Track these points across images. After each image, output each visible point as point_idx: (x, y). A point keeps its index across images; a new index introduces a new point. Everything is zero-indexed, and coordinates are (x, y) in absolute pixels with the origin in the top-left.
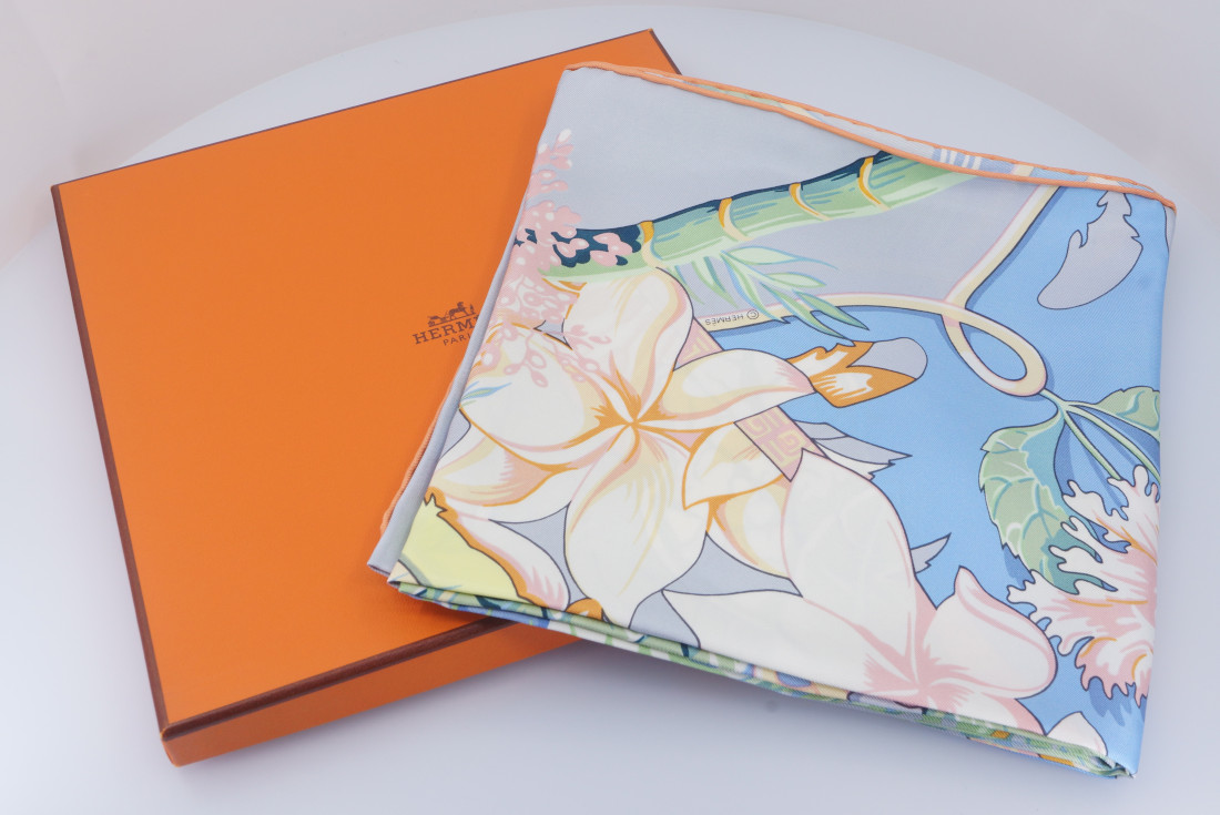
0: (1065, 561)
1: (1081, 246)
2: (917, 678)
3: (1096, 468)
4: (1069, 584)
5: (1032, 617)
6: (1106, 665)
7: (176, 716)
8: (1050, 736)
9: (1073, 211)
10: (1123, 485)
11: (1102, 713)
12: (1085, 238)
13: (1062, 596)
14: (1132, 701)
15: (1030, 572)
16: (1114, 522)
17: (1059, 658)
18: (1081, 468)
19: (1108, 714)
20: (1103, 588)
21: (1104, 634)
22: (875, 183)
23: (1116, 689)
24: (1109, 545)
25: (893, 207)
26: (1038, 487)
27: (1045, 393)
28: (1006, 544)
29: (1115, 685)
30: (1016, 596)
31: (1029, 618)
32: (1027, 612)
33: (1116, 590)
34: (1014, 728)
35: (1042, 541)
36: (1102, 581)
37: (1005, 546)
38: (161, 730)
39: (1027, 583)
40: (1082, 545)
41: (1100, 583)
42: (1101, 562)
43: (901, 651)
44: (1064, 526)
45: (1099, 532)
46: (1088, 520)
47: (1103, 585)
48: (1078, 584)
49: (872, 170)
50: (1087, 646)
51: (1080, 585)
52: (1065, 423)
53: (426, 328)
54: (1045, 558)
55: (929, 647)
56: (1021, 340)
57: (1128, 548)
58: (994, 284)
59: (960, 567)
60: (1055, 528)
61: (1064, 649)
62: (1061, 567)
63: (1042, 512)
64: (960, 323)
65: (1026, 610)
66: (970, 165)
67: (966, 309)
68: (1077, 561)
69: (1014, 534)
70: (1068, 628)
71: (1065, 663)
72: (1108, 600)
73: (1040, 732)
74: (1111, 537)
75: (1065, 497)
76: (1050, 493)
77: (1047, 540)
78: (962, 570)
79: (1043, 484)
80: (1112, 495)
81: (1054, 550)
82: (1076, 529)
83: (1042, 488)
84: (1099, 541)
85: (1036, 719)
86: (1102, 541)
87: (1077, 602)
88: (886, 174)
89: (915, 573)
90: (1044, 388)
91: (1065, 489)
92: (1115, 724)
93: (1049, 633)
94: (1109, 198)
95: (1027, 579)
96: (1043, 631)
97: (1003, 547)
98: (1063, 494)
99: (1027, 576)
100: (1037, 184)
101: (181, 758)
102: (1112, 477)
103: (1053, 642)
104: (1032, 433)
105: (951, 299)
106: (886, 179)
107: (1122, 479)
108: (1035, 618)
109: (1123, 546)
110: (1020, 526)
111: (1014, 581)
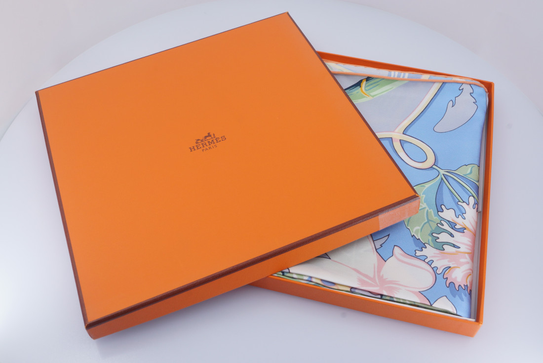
0: (439, 238)
1: (453, 106)
2: (378, 283)
3: (453, 198)
4: (440, 247)
5: (426, 261)
6: (456, 278)
7: (92, 319)
8: (433, 306)
9: (449, 93)
10: (464, 205)
11: (454, 296)
12: (454, 103)
13: (437, 251)
14: (467, 292)
15: (424, 244)
16: (459, 221)
17: (437, 275)
18: (447, 198)
19: (457, 296)
20: (454, 247)
21: (455, 265)
22: (367, 89)
23: (460, 287)
24: (457, 230)
25: (375, 97)
26: (427, 211)
27: (434, 167)
28: (414, 235)
29: (460, 285)
30: (419, 253)
31: (424, 261)
32: (423, 259)
33: (459, 248)
34: (418, 303)
35: (429, 231)
36: (454, 245)
37: (413, 236)
38: (85, 325)
39: (423, 248)
40: (445, 231)
41: (453, 245)
42: (453, 237)
43: (371, 275)
44: (438, 225)
45: (453, 225)
46: (448, 221)
47: (454, 246)
48: (444, 246)
49: (366, 84)
50: (447, 271)
51: (445, 247)
52: (442, 179)
53: (195, 145)
54: (430, 238)
55: (383, 275)
56: (425, 145)
57: (465, 231)
58: (416, 124)
59: (395, 246)
60: (434, 226)
61: (438, 272)
62: (437, 240)
63: (429, 221)
64: (400, 140)
65: (423, 258)
66: (404, 77)
67: (403, 134)
68: (443, 237)
69: (417, 231)
70: (441, 263)
71: (440, 277)
72: (456, 252)
73: (429, 304)
74: (458, 227)
75: (439, 213)
76: (432, 212)
77: (431, 231)
78: (395, 247)
79: (430, 209)
80: (459, 209)
81: (434, 235)
82: (443, 225)
83: (429, 211)
84: (453, 229)
85: (428, 299)
86: (454, 228)
87: (444, 253)
88: (372, 84)
89: (376, 250)
90: (434, 165)
91: (439, 209)
92: (460, 301)
93: (433, 266)
94: (464, 86)
95: (423, 246)
96: (430, 265)
97: (412, 236)
98: (438, 212)
99: (424, 246)
100: (434, 82)
101: (94, 336)
102: (460, 201)
103: (434, 269)
104: (427, 185)
105: (397, 131)
106: (371, 86)
107: (464, 202)
108: (427, 261)
109: (462, 230)
110: (419, 228)
111: (418, 248)
